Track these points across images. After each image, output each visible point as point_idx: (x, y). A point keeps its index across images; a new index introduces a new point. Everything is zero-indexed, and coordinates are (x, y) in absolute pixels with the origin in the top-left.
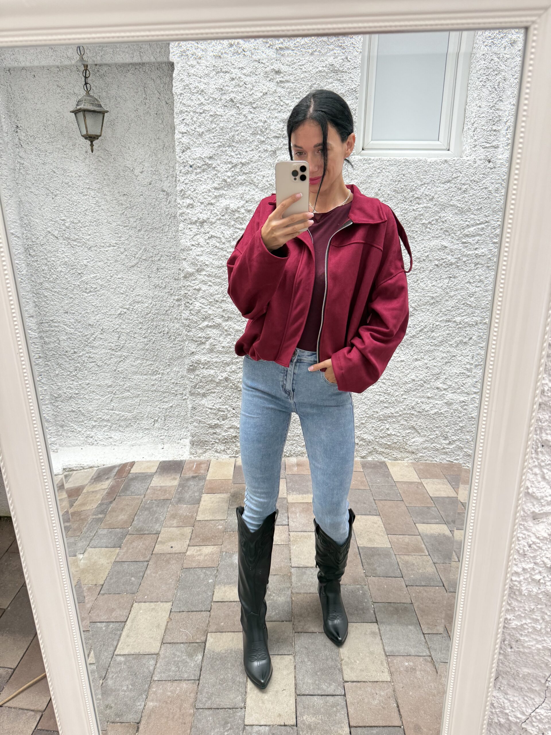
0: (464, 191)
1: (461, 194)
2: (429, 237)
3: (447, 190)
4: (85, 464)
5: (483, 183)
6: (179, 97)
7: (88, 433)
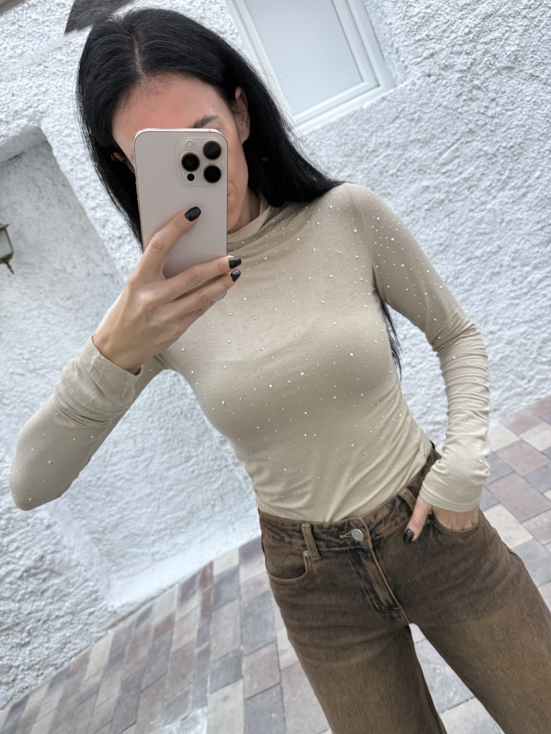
0: (418, 120)
1: (416, 124)
2: (405, 185)
3: (398, 128)
4: (164, 585)
5: (433, 101)
6: (72, 173)
7: (152, 550)
